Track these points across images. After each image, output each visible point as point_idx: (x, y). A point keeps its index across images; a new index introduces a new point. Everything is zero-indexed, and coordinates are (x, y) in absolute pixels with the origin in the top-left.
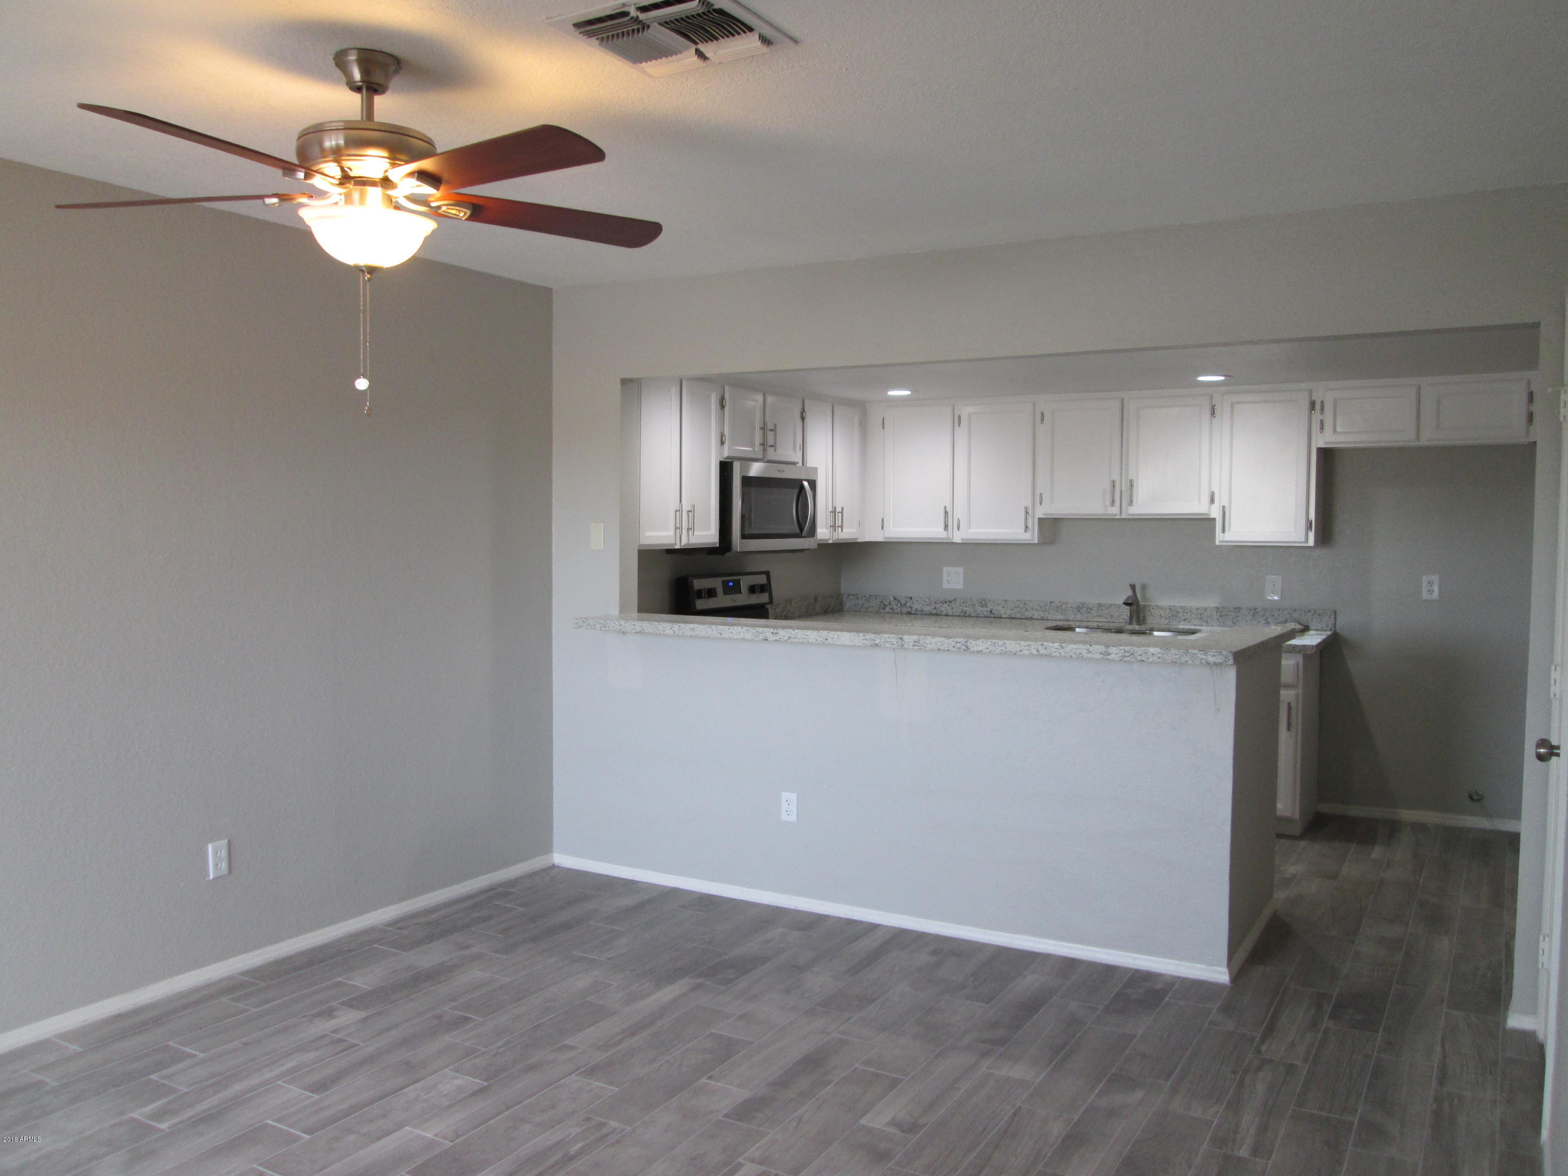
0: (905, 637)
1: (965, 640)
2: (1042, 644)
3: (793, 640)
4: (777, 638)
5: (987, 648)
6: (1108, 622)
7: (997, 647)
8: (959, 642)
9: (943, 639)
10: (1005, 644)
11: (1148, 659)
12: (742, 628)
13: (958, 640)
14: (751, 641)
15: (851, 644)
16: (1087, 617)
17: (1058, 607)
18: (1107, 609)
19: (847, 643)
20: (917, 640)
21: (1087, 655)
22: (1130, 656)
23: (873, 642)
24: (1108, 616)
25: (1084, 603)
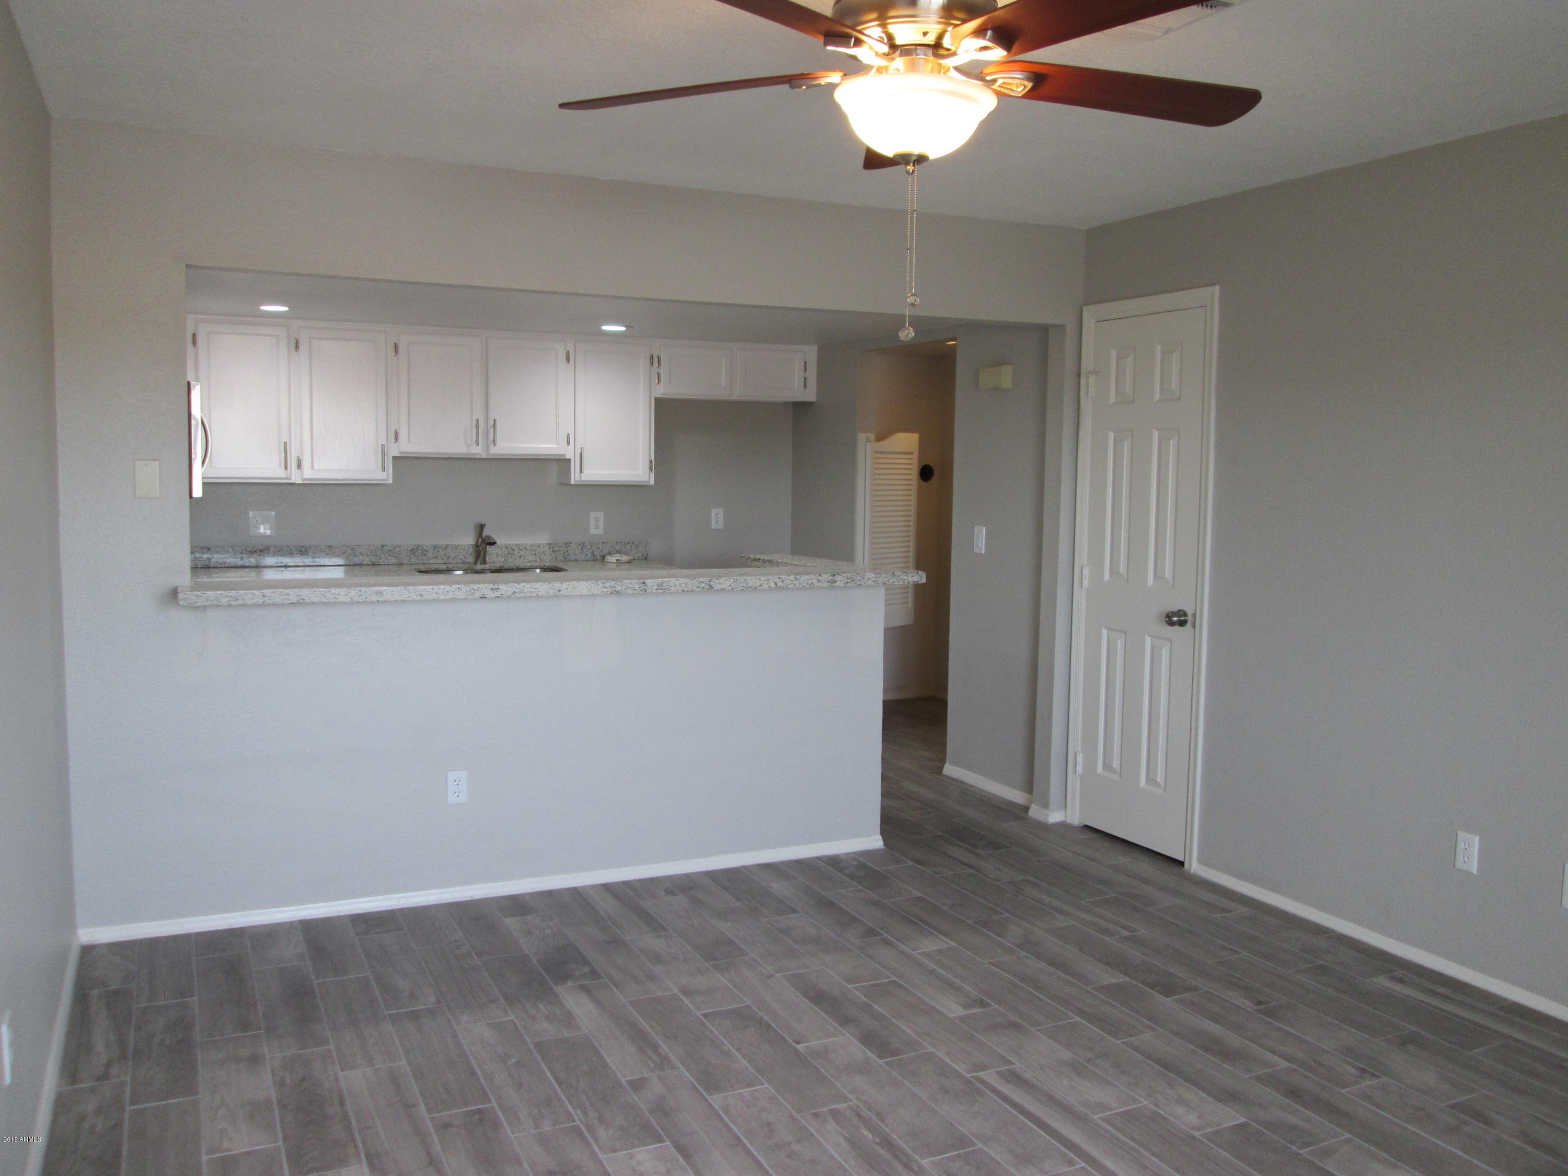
0: (648, 582)
1: (709, 579)
2: (780, 578)
3: (518, 595)
4: (498, 594)
5: (730, 585)
6: (444, 563)
7: (739, 584)
8: (702, 582)
9: (688, 580)
10: (746, 580)
11: (865, 583)
12: (451, 586)
13: (702, 580)
14: (465, 600)
15: (589, 593)
16: (422, 560)
17: (390, 551)
18: (443, 550)
19: (584, 592)
20: (660, 584)
21: (818, 584)
22: (851, 582)
23: (613, 590)
24: (444, 557)
25: (419, 545)
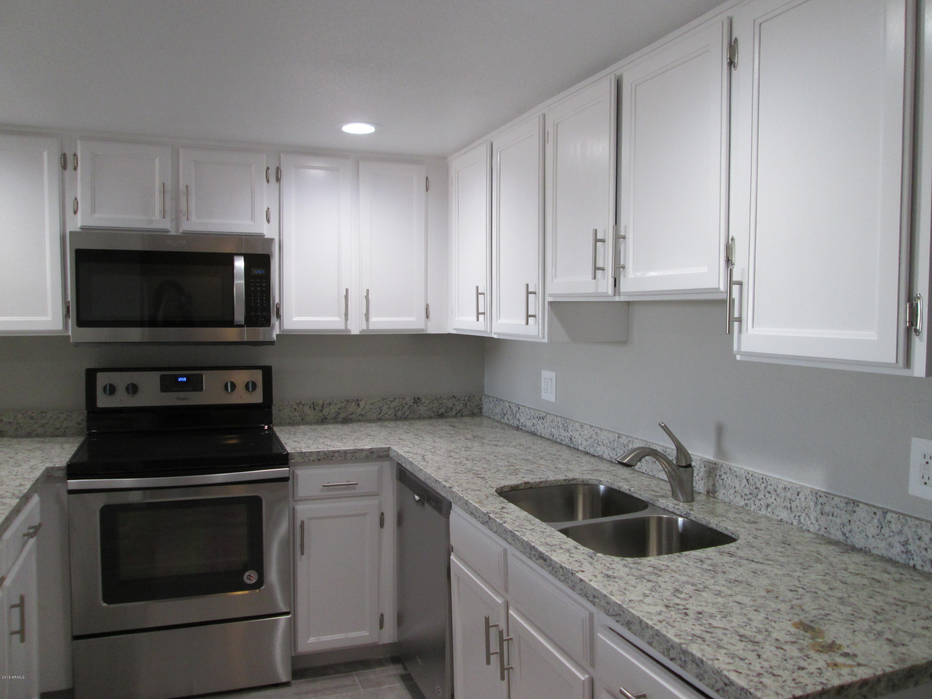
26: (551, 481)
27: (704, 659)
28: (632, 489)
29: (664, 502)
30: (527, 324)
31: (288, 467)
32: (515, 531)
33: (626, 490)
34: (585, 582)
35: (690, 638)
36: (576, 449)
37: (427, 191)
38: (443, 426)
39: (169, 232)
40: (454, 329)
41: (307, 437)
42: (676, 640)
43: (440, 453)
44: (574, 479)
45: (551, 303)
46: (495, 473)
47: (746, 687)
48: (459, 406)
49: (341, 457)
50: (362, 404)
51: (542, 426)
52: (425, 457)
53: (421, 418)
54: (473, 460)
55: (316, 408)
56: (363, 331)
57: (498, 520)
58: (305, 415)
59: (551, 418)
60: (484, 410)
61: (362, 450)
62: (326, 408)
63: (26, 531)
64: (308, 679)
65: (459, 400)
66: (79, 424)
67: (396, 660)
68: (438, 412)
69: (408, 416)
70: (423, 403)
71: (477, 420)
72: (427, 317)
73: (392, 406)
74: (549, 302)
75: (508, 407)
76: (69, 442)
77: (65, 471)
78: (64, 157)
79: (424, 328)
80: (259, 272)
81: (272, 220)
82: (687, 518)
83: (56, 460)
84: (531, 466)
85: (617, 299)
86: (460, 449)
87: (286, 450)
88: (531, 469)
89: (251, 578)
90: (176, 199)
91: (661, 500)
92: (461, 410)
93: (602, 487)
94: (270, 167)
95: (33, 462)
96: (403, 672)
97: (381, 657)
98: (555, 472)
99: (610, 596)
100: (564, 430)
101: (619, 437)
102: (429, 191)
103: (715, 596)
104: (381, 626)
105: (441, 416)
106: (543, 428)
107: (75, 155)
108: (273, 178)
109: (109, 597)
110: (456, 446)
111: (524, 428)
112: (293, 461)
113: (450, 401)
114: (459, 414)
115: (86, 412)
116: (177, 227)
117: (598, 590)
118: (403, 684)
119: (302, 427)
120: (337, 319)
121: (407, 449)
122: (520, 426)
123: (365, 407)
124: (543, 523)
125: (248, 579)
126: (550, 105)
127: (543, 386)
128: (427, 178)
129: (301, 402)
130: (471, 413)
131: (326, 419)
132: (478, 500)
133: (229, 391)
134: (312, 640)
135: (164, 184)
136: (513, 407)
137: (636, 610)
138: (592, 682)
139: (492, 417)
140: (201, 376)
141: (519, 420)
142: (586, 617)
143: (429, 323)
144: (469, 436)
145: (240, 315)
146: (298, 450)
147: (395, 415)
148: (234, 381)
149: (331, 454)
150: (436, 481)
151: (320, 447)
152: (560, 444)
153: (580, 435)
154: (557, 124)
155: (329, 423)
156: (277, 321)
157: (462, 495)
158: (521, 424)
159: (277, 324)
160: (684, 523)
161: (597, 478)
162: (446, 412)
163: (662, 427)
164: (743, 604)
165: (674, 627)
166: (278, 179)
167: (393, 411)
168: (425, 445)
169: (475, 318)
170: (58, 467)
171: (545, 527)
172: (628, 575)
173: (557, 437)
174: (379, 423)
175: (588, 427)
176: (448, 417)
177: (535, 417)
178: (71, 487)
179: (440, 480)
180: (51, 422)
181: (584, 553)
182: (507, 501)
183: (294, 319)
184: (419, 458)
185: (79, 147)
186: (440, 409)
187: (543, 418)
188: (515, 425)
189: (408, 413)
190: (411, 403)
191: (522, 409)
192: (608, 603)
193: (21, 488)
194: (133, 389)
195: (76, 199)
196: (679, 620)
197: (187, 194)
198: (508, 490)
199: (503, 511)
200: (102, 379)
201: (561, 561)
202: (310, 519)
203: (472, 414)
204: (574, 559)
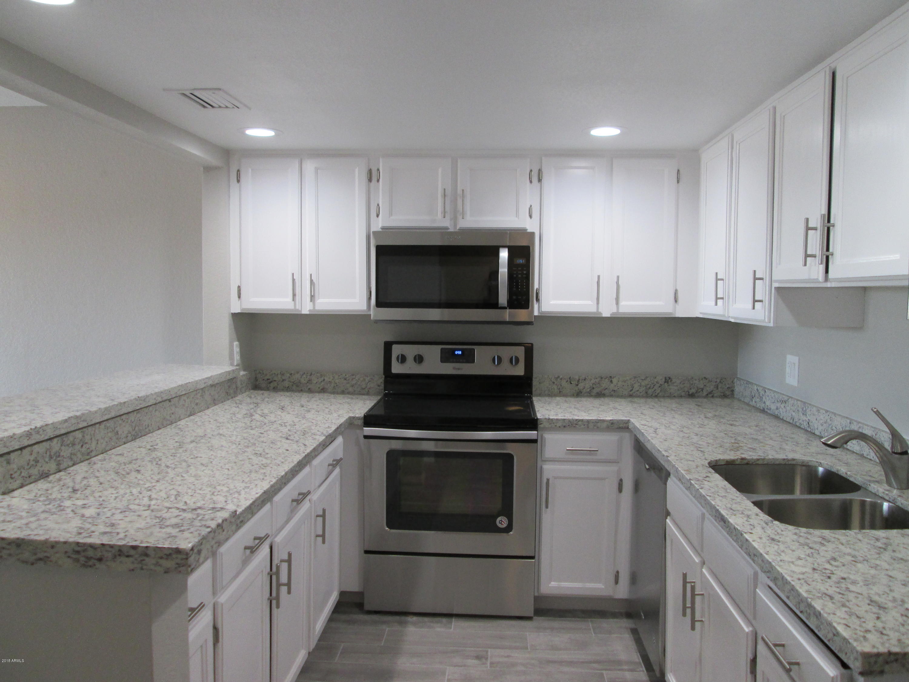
26: (769, 459)
27: (822, 612)
28: (849, 473)
29: (875, 487)
30: (754, 308)
31: (537, 431)
32: (707, 495)
33: (843, 474)
34: (749, 541)
35: (820, 595)
36: (812, 433)
37: (678, 182)
38: (691, 404)
39: (448, 229)
40: (701, 313)
41: (559, 407)
42: (805, 595)
43: (673, 427)
44: (794, 460)
45: (777, 289)
46: (716, 448)
47: (847, 637)
48: (710, 387)
49: (584, 425)
50: (615, 381)
51: (784, 410)
52: (658, 430)
53: (671, 396)
54: (701, 436)
55: (572, 382)
56: (613, 313)
57: (696, 486)
58: (562, 388)
59: (792, 402)
60: (736, 393)
61: (603, 421)
62: (581, 383)
63: (331, 462)
64: (550, 618)
65: (710, 381)
66: (379, 386)
67: (629, 615)
68: (689, 392)
69: (658, 394)
70: (674, 383)
71: (727, 401)
72: (676, 301)
73: (643, 384)
74: (775, 288)
75: (756, 390)
76: (370, 399)
77: (362, 421)
78: (370, 172)
79: (672, 312)
80: (521, 261)
81: (533, 216)
82: (894, 504)
83: (357, 411)
84: (756, 445)
85: (829, 285)
86: (694, 426)
87: (536, 416)
88: (754, 448)
89: (502, 523)
90: (454, 201)
91: (872, 485)
92: (712, 391)
93: (821, 469)
94: (533, 170)
95: (341, 412)
96: (633, 626)
97: (617, 611)
98: (777, 451)
99: (765, 555)
100: (803, 414)
101: (850, 423)
102: (680, 183)
103: (870, 568)
104: (617, 582)
105: (692, 396)
106: (785, 412)
107: (378, 170)
108: (535, 179)
109: (391, 524)
110: (692, 423)
111: (769, 411)
112: (541, 426)
113: (701, 382)
114: (710, 395)
115: (384, 376)
116: (455, 225)
117: (757, 549)
118: (632, 636)
119: (558, 398)
120: (589, 302)
121: (644, 422)
122: (765, 409)
123: (617, 384)
124: (738, 492)
125: (500, 523)
126: (779, 98)
127: (788, 370)
128: (678, 171)
129: (559, 377)
130: (722, 394)
131: (581, 393)
132: (687, 468)
133: (496, 364)
134: (553, 584)
135: (444, 189)
136: (760, 389)
137: (782, 568)
138: (755, 635)
139: (742, 400)
140: (474, 350)
141: (765, 403)
142: (751, 575)
143: (677, 306)
144: (710, 415)
145: (503, 298)
146: (547, 417)
147: (646, 393)
148: (518, 356)
149: (575, 423)
150: (659, 450)
151: (566, 415)
152: (799, 427)
153: (816, 419)
154: (784, 116)
155: (584, 396)
156: (536, 304)
157: (674, 463)
158: (766, 407)
159: (536, 306)
160: (889, 507)
161: (817, 460)
162: (696, 393)
163: (874, 412)
164: (893, 578)
165: (809, 585)
166: (540, 180)
167: (644, 388)
168: (663, 420)
169: (713, 303)
170: (357, 417)
171: (737, 495)
172: (793, 541)
173: (797, 421)
174: (629, 399)
175: (824, 412)
176: (699, 397)
177: (779, 400)
178: (366, 434)
179: (661, 450)
180: (359, 383)
181: (761, 520)
182: (714, 472)
183: (551, 303)
184: (651, 430)
185: (381, 164)
186: (691, 389)
187: (785, 402)
188: (761, 408)
189: (659, 391)
190: (662, 382)
191: (768, 393)
192: (763, 561)
193: (328, 430)
194: (419, 359)
195: (378, 205)
196: (819, 580)
197: (463, 196)
198: (723, 463)
199: (705, 479)
200: (397, 350)
201: (736, 523)
202: (555, 478)
203: (724, 395)
204: (749, 523)
